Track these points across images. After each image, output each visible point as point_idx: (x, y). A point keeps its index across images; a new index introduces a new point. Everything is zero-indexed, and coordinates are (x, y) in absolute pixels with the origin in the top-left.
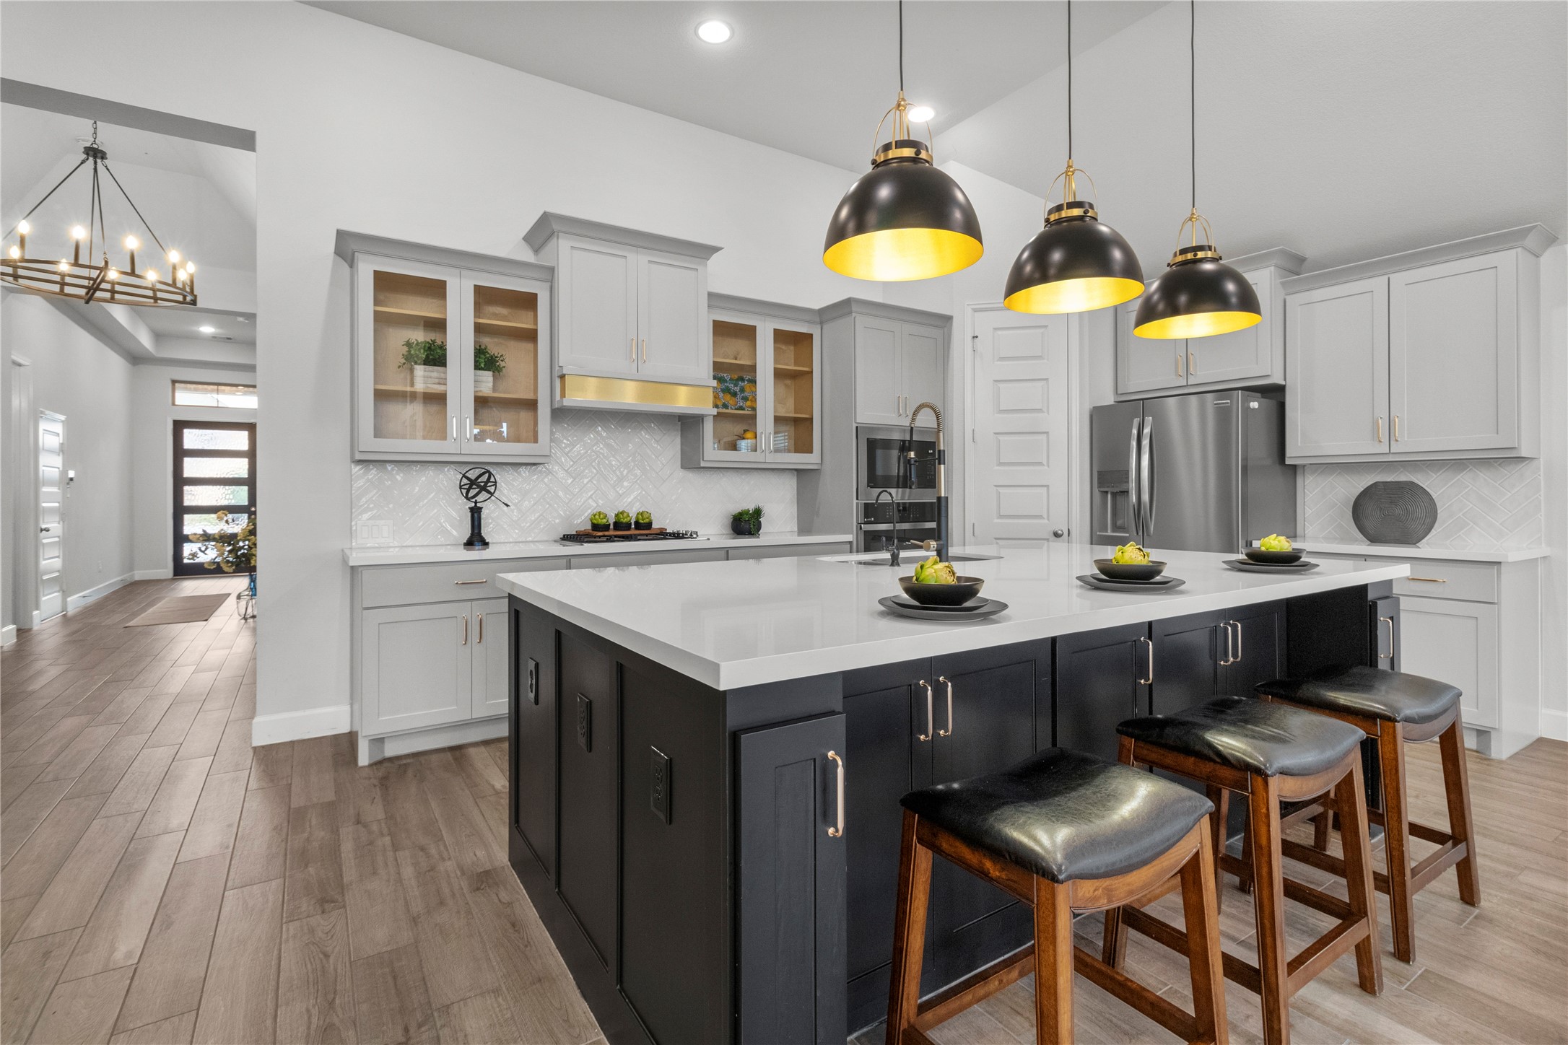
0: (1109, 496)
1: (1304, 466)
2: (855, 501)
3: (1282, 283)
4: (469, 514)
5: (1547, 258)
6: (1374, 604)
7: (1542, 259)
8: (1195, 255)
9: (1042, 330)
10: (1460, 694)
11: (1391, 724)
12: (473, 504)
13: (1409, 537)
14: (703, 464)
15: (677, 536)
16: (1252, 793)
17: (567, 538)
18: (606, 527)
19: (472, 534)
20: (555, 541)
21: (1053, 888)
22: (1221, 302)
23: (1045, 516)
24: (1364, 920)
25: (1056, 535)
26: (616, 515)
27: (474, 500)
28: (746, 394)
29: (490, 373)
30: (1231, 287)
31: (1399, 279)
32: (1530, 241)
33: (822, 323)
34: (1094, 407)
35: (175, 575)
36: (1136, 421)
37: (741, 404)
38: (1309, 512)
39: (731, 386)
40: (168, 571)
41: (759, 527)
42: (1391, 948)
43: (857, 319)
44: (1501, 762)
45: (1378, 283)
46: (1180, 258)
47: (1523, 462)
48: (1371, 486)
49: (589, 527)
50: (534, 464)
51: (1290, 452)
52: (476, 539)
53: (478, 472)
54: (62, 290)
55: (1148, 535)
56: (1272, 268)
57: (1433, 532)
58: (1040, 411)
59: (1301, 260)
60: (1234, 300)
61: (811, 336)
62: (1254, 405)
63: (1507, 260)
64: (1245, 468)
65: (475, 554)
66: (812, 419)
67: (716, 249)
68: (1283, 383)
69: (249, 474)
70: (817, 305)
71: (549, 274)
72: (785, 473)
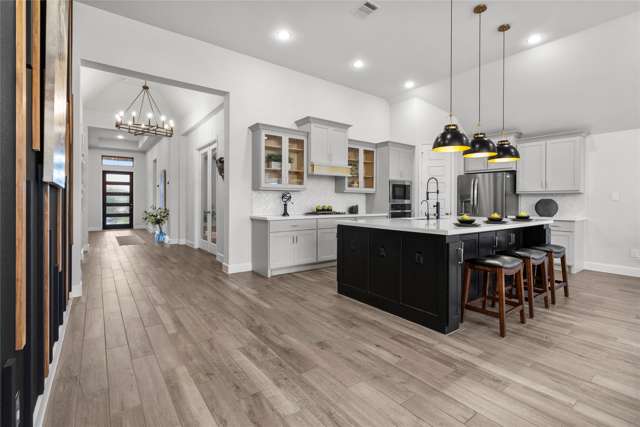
0: (463, 202)
1: (521, 194)
2: (389, 203)
3: (516, 141)
4: (284, 206)
5: (588, 138)
6: (545, 229)
7: (586, 138)
8: (504, 143)
10: (565, 249)
11: (551, 253)
12: (285, 203)
13: (550, 215)
14: (345, 191)
15: (339, 213)
16: (527, 262)
18: (320, 210)
19: (285, 212)
20: (303, 215)
21: (502, 269)
22: (511, 156)
23: (443, 208)
24: (546, 292)
25: (447, 214)
26: (322, 207)
28: (353, 169)
29: (291, 164)
30: (512, 151)
31: (549, 142)
32: (583, 134)
33: (376, 148)
34: (459, 175)
35: (103, 229)
36: (473, 180)
38: (522, 208)
40: (100, 228)
41: (358, 211)
42: (551, 303)
43: (390, 147)
44: (574, 274)
45: (543, 143)
46: (500, 143)
47: (581, 194)
48: (541, 200)
49: (315, 210)
50: (297, 191)
51: (517, 190)
52: (285, 214)
54: (129, 131)
55: (476, 214)
56: (513, 137)
57: (557, 213)
58: (442, 176)
59: (521, 134)
60: (514, 154)
61: (373, 152)
62: (508, 176)
63: (577, 139)
64: (505, 194)
65: (286, 218)
66: (373, 178)
67: (350, 126)
68: (516, 170)
69: (130, 191)
70: (376, 142)
71: (308, 135)
72: (363, 194)
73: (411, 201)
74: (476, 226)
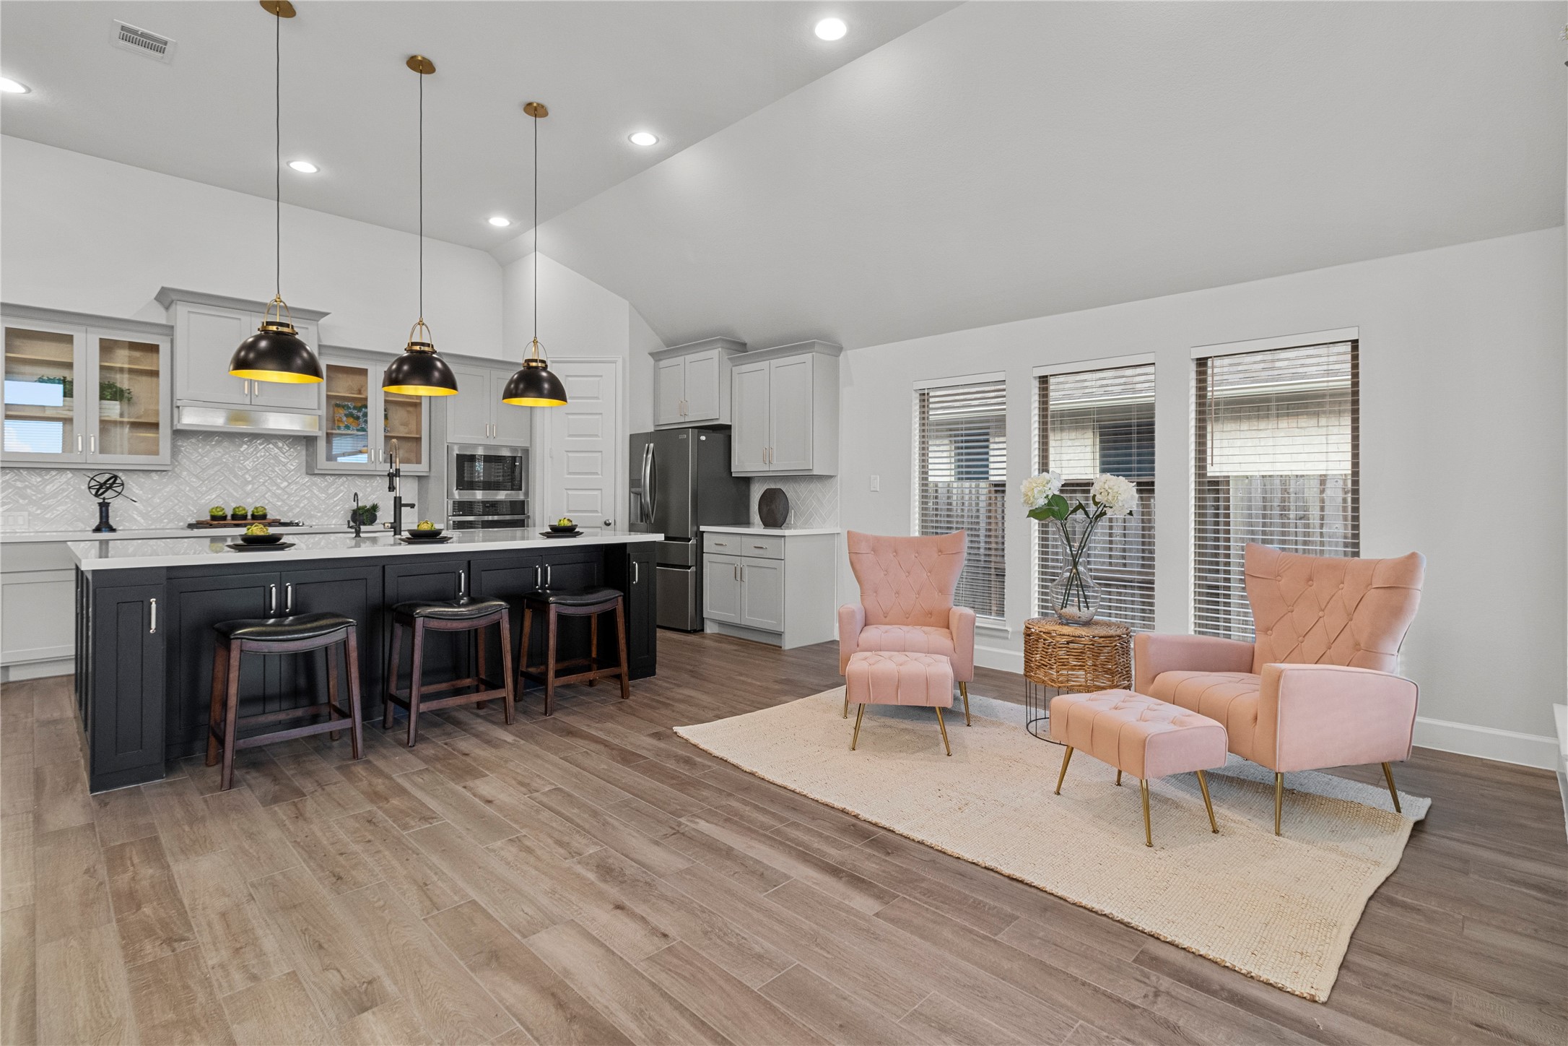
2: (446, 499)
3: (728, 358)
4: (98, 508)
6: (630, 555)
7: (840, 358)
8: (532, 364)
9: (598, 379)
12: (101, 501)
13: (778, 523)
14: (316, 472)
17: (191, 526)
18: (224, 518)
19: (101, 522)
20: (185, 526)
23: (600, 511)
25: (607, 524)
27: (102, 497)
29: (118, 403)
31: (773, 364)
32: (818, 349)
34: (631, 435)
36: (646, 446)
37: (363, 426)
39: (355, 412)
41: (375, 519)
44: (783, 650)
45: (765, 365)
47: (830, 478)
48: (766, 490)
49: (209, 517)
51: (732, 469)
52: (104, 525)
53: (107, 476)
56: (720, 349)
58: (596, 436)
62: (703, 438)
63: (808, 358)
65: (102, 537)
66: (420, 438)
67: (324, 314)
68: (730, 424)
71: (169, 330)
72: (410, 480)
73: (527, 494)
74: (283, 547)
